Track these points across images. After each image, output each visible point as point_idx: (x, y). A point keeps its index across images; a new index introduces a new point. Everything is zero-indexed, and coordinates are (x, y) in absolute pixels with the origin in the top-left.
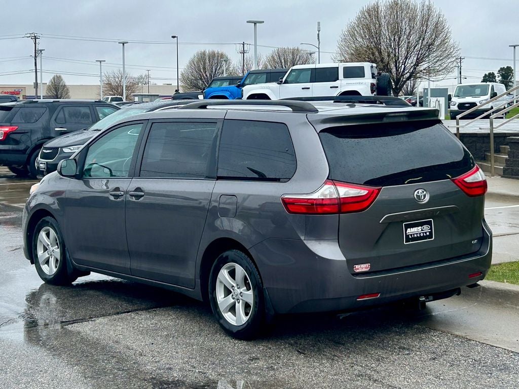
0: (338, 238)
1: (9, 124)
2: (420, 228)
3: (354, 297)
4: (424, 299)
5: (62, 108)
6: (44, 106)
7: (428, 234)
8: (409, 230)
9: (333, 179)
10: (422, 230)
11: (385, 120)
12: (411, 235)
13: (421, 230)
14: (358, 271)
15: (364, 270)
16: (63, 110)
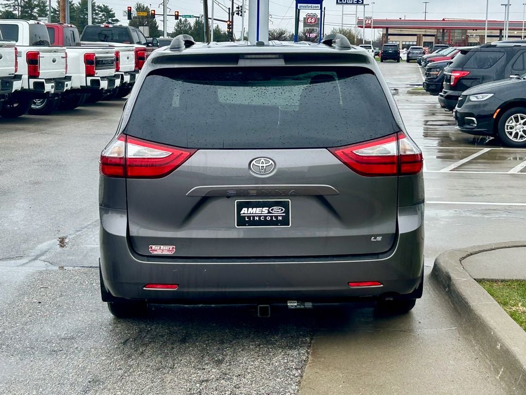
0: (127, 207)
1: (460, 69)
2: (265, 210)
3: (138, 284)
4: (296, 304)
5: (522, 53)
6: (502, 50)
7: (280, 218)
8: (244, 210)
9: (127, 133)
10: (269, 212)
11: (242, 63)
12: (249, 217)
13: (267, 212)
14: (155, 253)
15: (166, 253)
16: (523, 56)
